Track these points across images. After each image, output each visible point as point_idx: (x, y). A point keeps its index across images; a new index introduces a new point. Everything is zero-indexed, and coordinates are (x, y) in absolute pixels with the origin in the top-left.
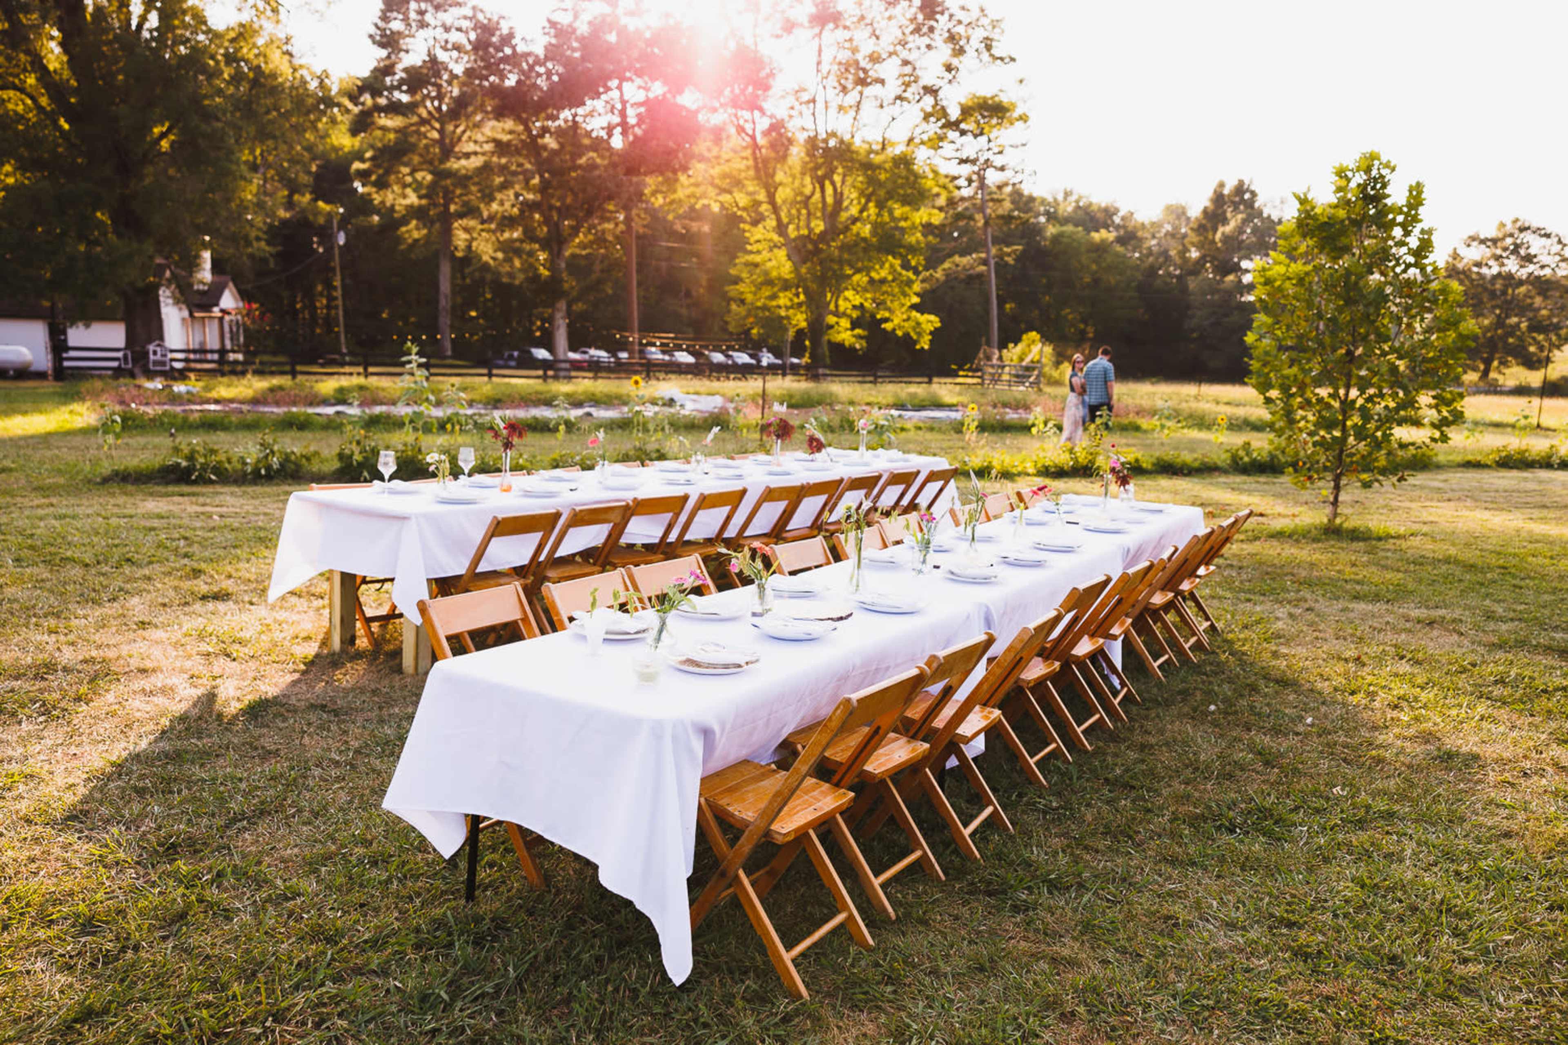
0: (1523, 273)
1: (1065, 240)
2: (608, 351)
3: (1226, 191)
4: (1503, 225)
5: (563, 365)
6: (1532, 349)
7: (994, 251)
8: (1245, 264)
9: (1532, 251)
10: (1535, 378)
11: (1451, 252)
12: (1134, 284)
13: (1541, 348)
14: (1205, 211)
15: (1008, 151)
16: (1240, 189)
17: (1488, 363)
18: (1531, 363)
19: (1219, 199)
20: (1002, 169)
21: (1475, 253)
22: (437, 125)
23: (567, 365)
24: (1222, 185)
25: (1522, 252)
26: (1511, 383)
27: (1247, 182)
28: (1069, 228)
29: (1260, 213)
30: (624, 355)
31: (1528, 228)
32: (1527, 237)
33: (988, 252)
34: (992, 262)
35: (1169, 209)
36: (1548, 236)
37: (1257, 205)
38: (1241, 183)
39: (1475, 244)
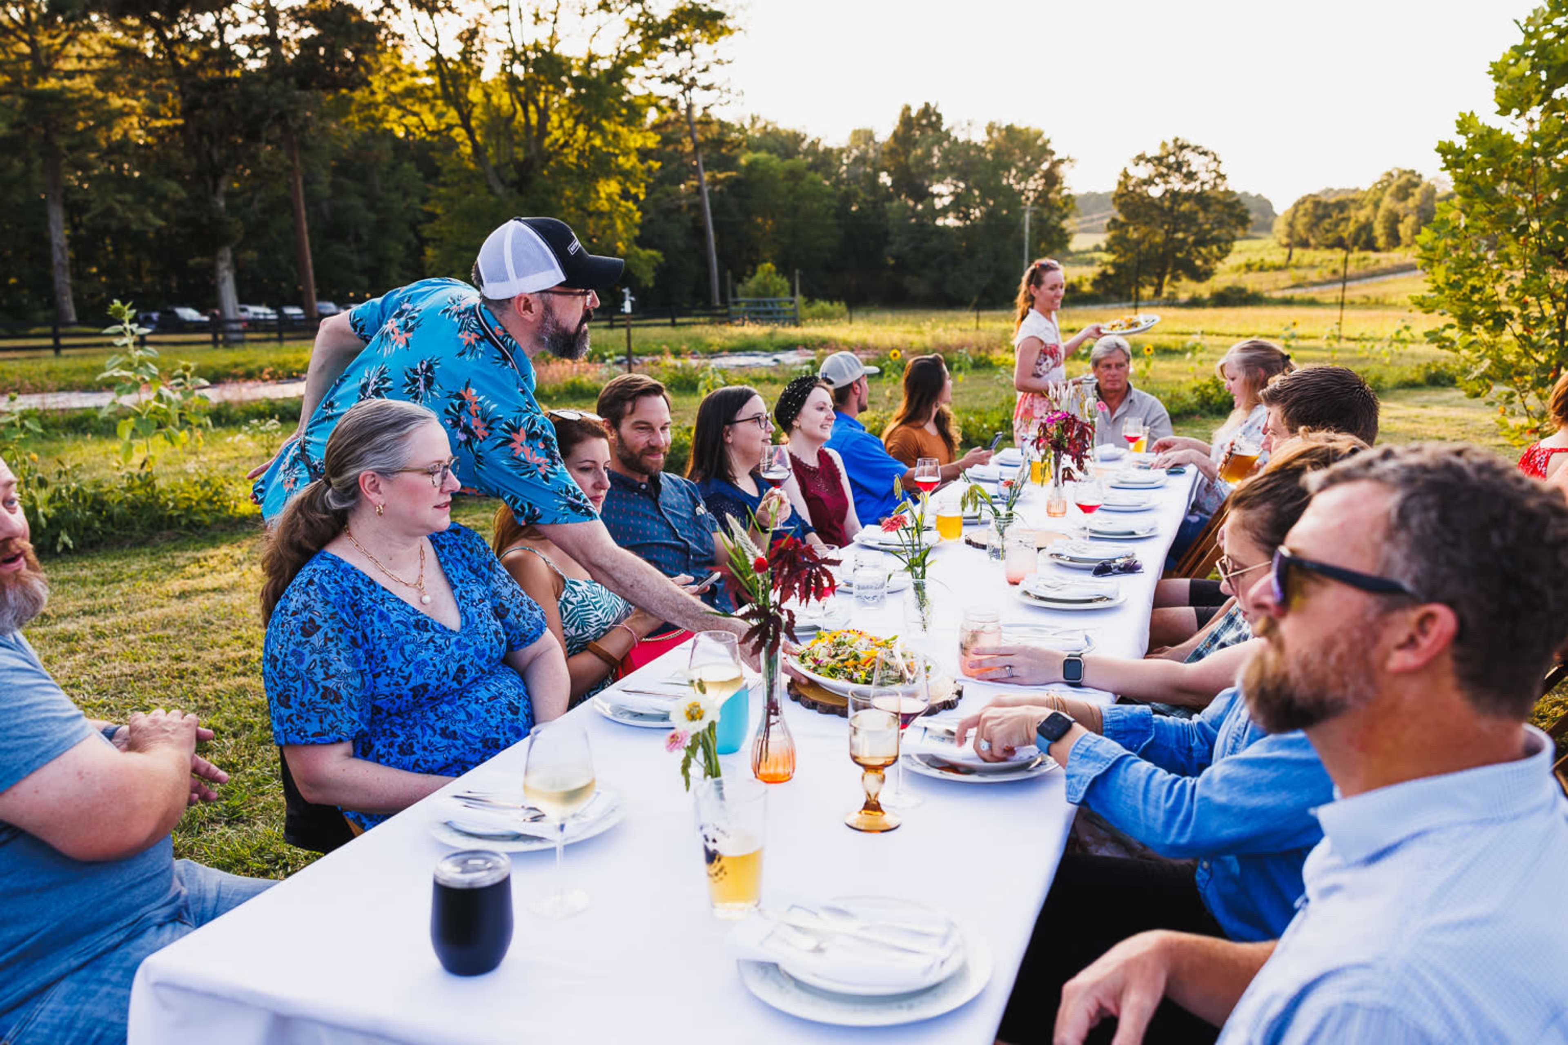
0: (1186, 189)
1: (760, 167)
2: (270, 306)
3: (914, 113)
4: (1164, 145)
5: (235, 326)
6: (1199, 263)
7: (706, 176)
8: (936, 189)
9: (1193, 169)
10: (1204, 290)
11: (1121, 171)
12: (832, 211)
13: (1206, 261)
14: (895, 134)
15: (714, 68)
16: (926, 111)
17: (1161, 277)
18: (1200, 276)
19: (907, 121)
20: (707, 88)
21: (1144, 171)
22: (26, 37)
23: (239, 326)
24: (908, 109)
25: (1184, 170)
26: (1184, 296)
27: (932, 105)
28: (762, 155)
29: (947, 134)
30: (293, 311)
31: (1188, 146)
32: (1187, 155)
33: (700, 179)
34: (706, 190)
35: (856, 133)
36: (1205, 153)
37: (944, 129)
38: (927, 105)
39: (1142, 162)
